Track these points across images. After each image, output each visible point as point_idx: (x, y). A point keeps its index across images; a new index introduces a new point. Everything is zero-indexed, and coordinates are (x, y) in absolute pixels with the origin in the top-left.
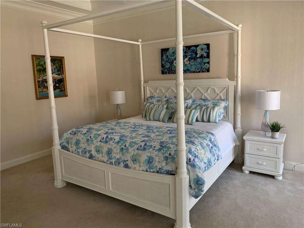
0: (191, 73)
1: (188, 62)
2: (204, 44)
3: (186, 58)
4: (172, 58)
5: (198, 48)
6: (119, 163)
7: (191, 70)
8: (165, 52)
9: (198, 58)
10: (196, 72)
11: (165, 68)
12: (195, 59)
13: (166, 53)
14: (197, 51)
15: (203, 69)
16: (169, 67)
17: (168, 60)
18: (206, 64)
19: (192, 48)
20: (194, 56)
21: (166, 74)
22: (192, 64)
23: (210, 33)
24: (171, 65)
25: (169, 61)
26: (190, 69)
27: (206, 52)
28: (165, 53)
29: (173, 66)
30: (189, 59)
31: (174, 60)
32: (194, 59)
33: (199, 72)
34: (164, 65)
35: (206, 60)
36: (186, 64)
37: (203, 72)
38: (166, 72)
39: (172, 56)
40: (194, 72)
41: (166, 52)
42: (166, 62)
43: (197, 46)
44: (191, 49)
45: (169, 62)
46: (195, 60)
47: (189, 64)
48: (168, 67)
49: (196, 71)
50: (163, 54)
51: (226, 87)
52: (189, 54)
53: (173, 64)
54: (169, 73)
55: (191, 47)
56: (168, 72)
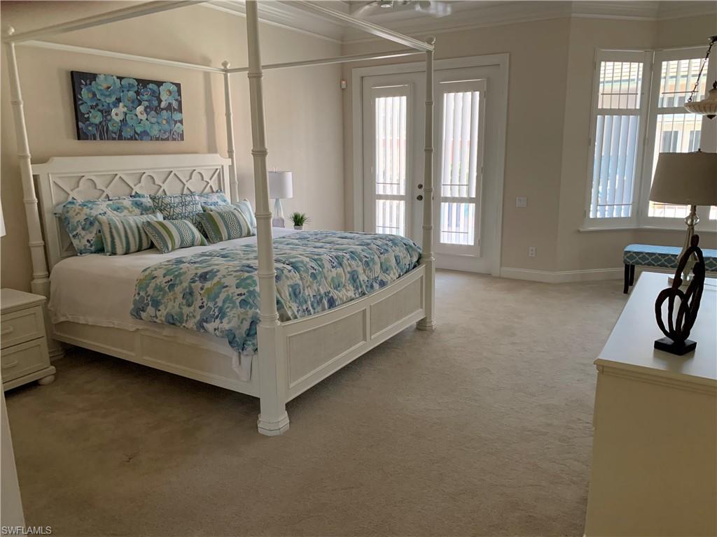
0: (151, 140)
1: (145, 115)
2: (173, 84)
3: (140, 105)
4: (108, 102)
5: (161, 88)
6: (372, 286)
7: (152, 135)
8: (86, 82)
9: (162, 109)
10: (162, 140)
11: (91, 124)
12: (158, 110)
13: (90, 84)
14: (160, 93)
15: (173, 134)
16: (101, 123)
17: (97, 105)
18: (178, 124)
19: (151, 86)
20: (156, 103)
21: (95, 139)
22: (154, 120)
23: (177, 63)
24: (106, 116)
25: (100, 107)
26: (148, 131)
27: (177, 100)
28: (86, 85)
29: (110, 121)
30: (146, 108)
31: (111, 106)
32: (155, 111)
33: (167, 139)
34: (86, 116)
35: (177, 116)
36: (141, 120)
37: (174, 139)
38: (94, 135)
39: (106, 96)
40: (157, 139)
41: (88, 82)
42: (92, 107)
43: (159, 84)
44: (148, 86)
45: (99, 110)
46: (157, 113)
47: (147, 119)
48: (97, 121)
49: (161, 137)
50: (82, 86)
51: (217, 169)
52: (146, 97)
53: (110, 115)
54: (101, 139)
55: (148, 84)
56: (98, 136)
